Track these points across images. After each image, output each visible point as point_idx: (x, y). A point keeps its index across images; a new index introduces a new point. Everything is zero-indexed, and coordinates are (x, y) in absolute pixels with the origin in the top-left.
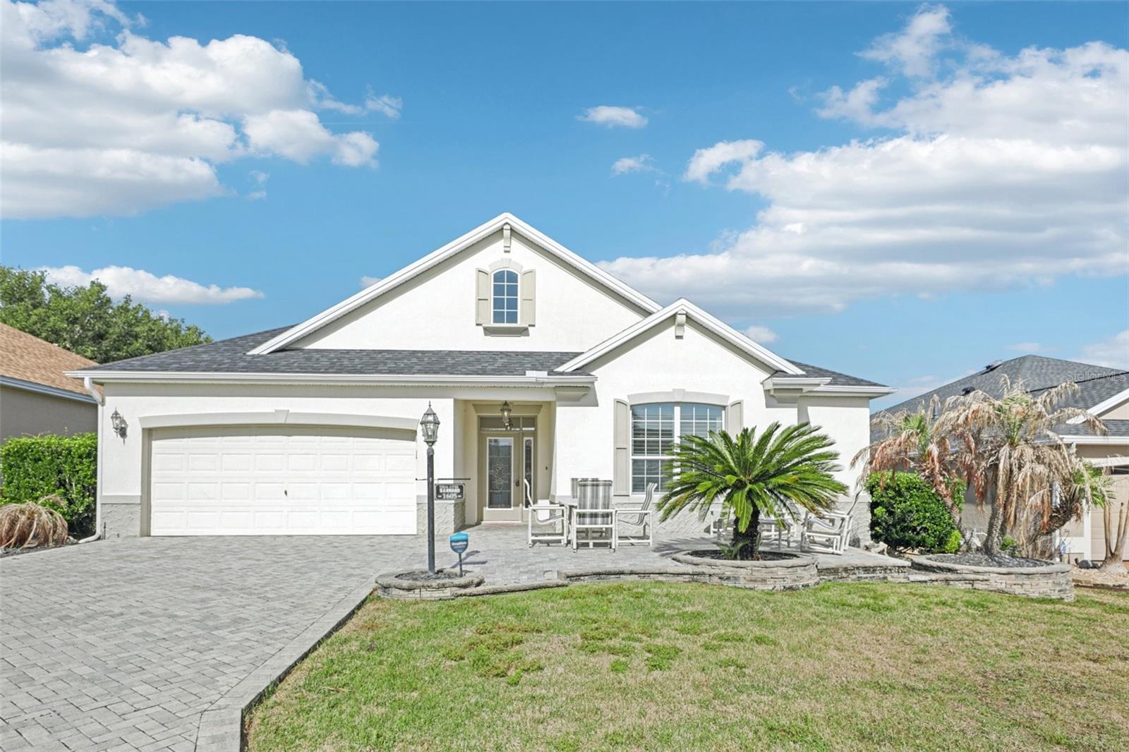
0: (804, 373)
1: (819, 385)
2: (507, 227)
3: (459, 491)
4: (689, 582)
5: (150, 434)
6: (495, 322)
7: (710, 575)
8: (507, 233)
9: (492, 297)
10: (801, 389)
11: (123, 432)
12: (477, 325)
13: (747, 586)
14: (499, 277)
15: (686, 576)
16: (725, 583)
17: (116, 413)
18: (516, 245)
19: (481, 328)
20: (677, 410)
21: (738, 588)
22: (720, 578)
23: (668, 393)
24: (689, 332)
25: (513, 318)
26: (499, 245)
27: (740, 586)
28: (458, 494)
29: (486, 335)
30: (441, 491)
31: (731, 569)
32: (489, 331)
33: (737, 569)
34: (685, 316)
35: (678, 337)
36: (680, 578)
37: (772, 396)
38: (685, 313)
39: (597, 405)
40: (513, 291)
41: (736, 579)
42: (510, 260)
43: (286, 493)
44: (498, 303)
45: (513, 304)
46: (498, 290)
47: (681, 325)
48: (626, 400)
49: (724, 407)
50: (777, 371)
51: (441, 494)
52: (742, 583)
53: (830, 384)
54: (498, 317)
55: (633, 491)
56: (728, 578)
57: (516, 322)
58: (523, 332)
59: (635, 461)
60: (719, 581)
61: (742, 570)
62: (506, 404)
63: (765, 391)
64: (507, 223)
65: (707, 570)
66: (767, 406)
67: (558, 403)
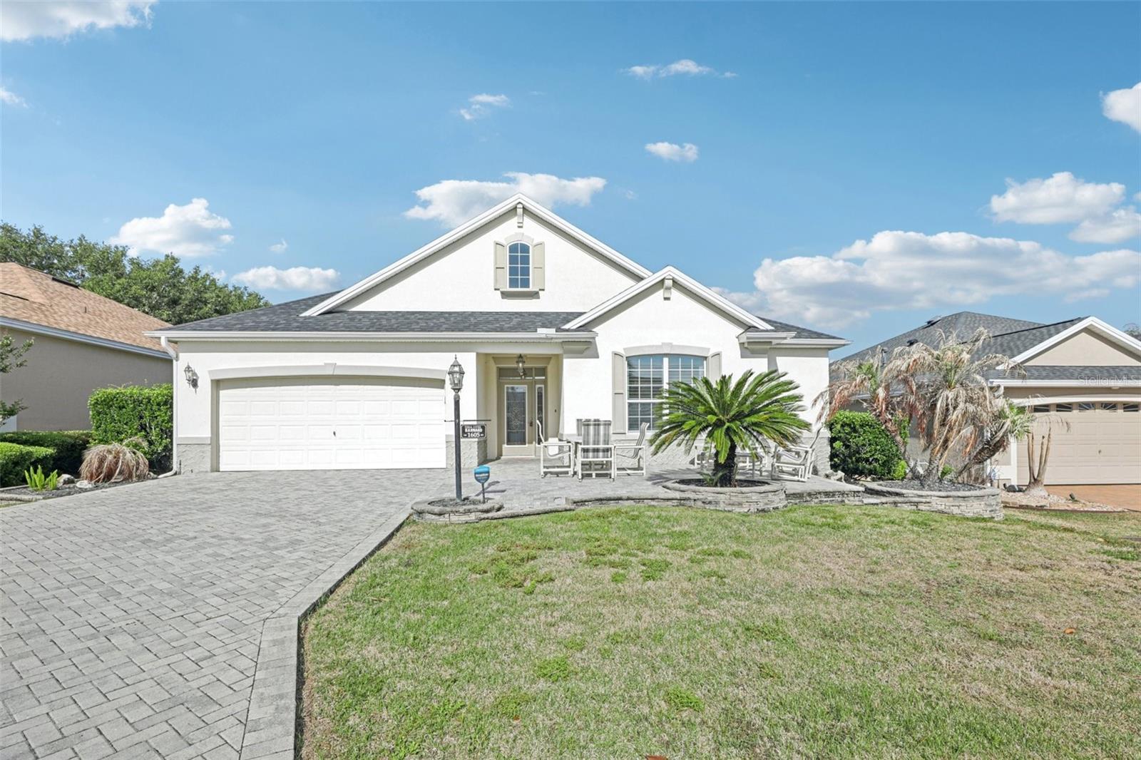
0: (773, 328)
1: (785, 338)
2: (520, 206)
3: (481, 430)
4: (677, 506)
5: (218, 384)
6: (510, 287)
7: (695, 500)
8: (520, 211)
9: (508, 266)
10: (771, 342)
11: (194, 383)
12: (496, 289)
13: (726, 509)
14: (513, 248)
15: (674, 501)
16: (707, 507)
17: (189, 367)
18: (528, 221)
19: (499, 292)
20: (666, 360)
21: (719, 511)
22: (704, 502)
23: (657, 346)
24: (675, 294)
25: (526, 283)
26: (514, 222)
27: (720, 509)
28: (481, 433)
29: (503, 298)
30: (466, 430)
31: (713, 495)
32: (505, 295)
33: (717, 495)
34: (671, 281)
35: (666, 299)
36: (669, 503)
37: (746, 348)
38: (671, 277)
39: (598, 357)
40: (526, 260)
41: (717, 503)
42: (523, 234)
43: (334, 434)
44: (513, 271)
45: (526, 271)
46: (513, 260)
47: (668, 289)
48: (622, 352)
49: (706, 358)
50: (750, 327)
51: (467, 433)
52: (721, 507)
53: (795, 337)
54: (513, 283)
55: (629, 429)
56: (710, 503)
57: (529, 287)
58: (534, 295)
59: (630, 405)
60: (702, 505)
61: (722, 495)
62: (520, 356)
63: (740, 344)
64: (520, 203)
65: (692, 496)
66: (742, 357)
67: (565, 356)
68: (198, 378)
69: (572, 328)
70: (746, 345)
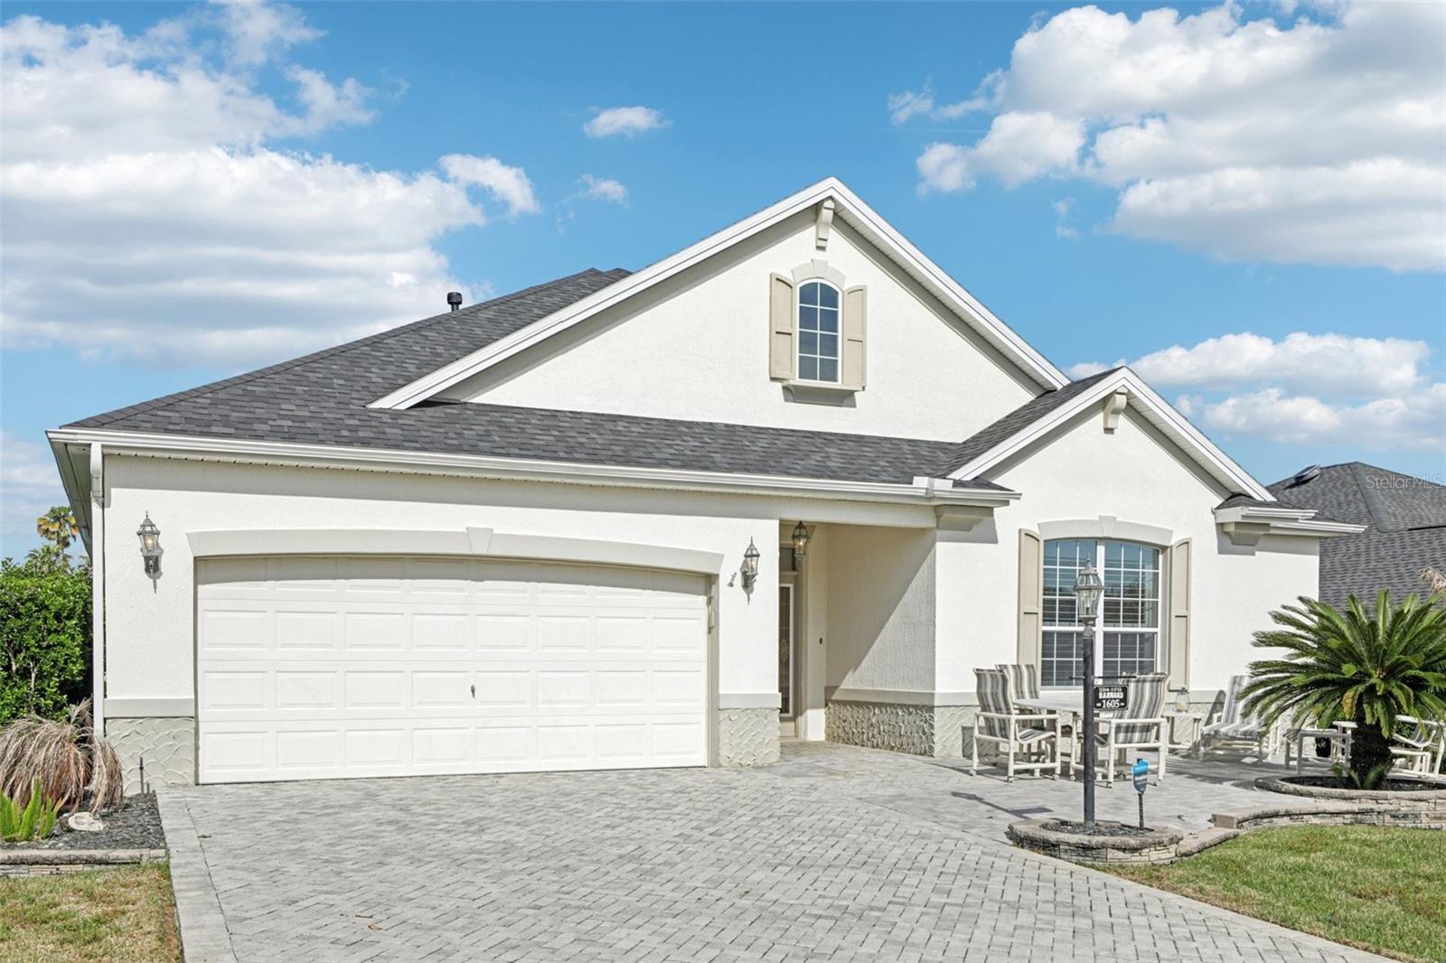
0: (1274, 499)
1: (1296, 520)
2: (829, 204)
3: (1121, 695)
4: (1351, 824)
6: (801, 376)
7: (1379, 813)
8: (827, 215)
9: (798, 329)
10: (1268, 524)
11: (152, 566)
12: (773, 379)
13: (1432, 826)
14: (808, 293)
15: (1346, 816)
16: (1401, 823)
17: (148, 523)
18: (835, 238)
19: (779, 385)
20: (1101, 550)
21: (1420, 828)
22: (1393, 816)
23: (1092, 523)
24: (1123, 424)
25: (830, 372)
26: (808, 235)
27: (1423, 826)
28: (1121, 701)
29: (786, 400)
30: (1100, 697)
31: (1408, 803)
32: (793, 394)
33: (1416, 803)
34: (1124, 397)
35: (1109, 430)
36: (1339, 820)
37: (1227, 533)
38: (1126, 391)
39: (995, 541)
40: (831, 320)
41: (1416, 816)
42: (826, 263)
43: (473, 691)
44: (807, 342)
45: (831, 345)
46: (807, 318)
47: (1116, 412)
48: (1035, 530)
49: (1164, 548)
50: (1234, 495)
51: (1100, 701)
52: (1424, 823)
53: (1314, 519)
54: (807, 370)
55: (1042, 685)
56: (1405, 816)
57: (835, 380)
58: (844, 398)
59: (1045, 633)
60: (1392, 820)
61: (1422, 803)
62: (801, 525)
63: (1217, 524)
64: (831, 198)
65: (1370, 805)
66: (1221, 551)
67: (939, 533)
68: (162, 551)
69: (965, 479)
70: (1231, 529)
